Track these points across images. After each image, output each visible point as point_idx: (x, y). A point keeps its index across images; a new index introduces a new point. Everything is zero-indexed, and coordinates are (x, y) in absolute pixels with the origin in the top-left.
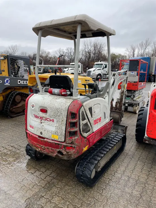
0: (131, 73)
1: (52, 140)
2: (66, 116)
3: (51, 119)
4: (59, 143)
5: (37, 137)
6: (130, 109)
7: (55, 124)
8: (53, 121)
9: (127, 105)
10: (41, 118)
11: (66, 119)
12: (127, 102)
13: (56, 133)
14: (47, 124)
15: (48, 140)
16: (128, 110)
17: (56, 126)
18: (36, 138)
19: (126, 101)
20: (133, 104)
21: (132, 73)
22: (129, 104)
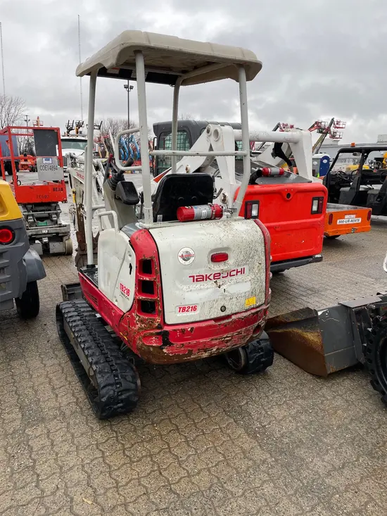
0: (45, 162)
1: (247, 311)
2: (263, 253)
3: (239, 270)
4: (258, 309)
5: (213, 323)
6: (55, 247)
7: (248, 276)
8: (242, 271)
9: (46, 240)
10: (217, 276)
11: (264, 258)
12: (45, 234)
13: (253, 293)
14: (232, 282)
15: (239, 316)
16: (51, 252)
17: (250, 278)
18: (210, 326)
19: (44, 232)
20: (60, 235)
21: (47, 162)
22: (50, 235)
